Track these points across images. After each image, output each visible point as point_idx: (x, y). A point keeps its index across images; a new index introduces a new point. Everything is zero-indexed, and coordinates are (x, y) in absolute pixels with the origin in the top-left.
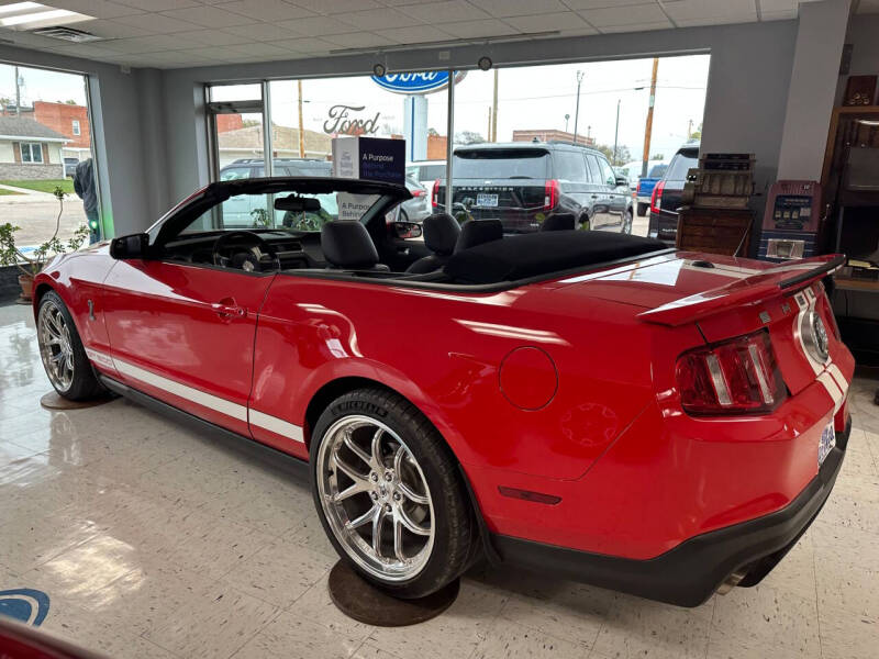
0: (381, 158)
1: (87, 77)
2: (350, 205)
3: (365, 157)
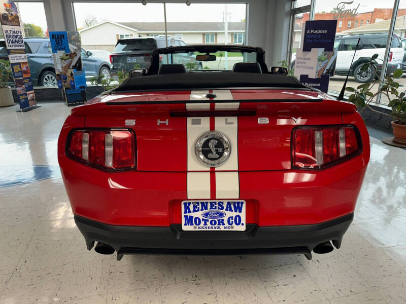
0: (319, 32)
1: (247, 4)
2: (300, 58)
3: (308, 32)
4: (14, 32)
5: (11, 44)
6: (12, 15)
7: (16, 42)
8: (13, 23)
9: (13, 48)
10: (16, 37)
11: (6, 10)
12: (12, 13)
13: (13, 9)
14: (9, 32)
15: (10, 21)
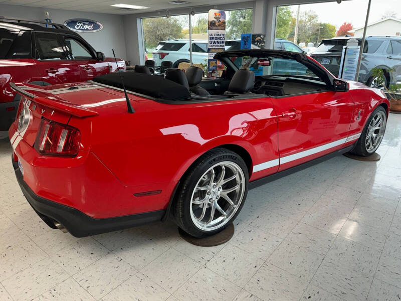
4: (218, 35)
5: (212, 44)
6: (220, 21)
7: (218, 42)
8: (219, 28)
9: (214, 47)
10: (218, 39)
11: (215, 18)
12: (220, 20)
13: (222, 17)
14: (213, 35)
15: (217, 26)
